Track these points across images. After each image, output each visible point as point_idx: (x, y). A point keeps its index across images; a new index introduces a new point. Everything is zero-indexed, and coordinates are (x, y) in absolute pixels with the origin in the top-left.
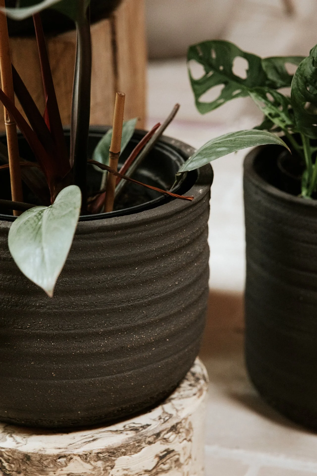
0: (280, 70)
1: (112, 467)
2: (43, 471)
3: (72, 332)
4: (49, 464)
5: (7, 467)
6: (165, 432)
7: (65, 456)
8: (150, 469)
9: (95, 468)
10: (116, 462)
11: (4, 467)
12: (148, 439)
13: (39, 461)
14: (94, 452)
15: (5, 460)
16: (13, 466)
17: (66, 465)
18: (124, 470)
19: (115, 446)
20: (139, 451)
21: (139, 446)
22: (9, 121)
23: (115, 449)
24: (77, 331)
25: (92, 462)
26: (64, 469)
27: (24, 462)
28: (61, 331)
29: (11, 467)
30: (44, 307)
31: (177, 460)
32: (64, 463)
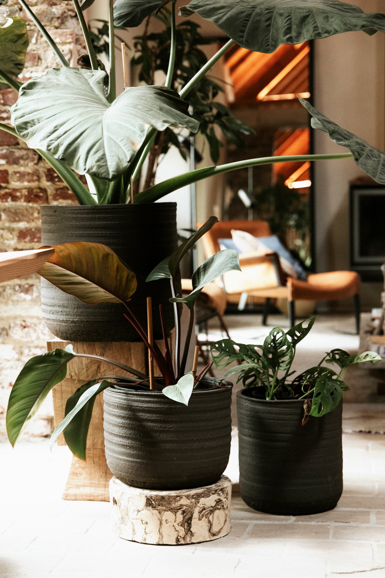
0: (253, 350)
1: (198, 502)
2: (170, 503)
3: (184, 439)
4: (172, 500)
5: (154, 504)
6: (218, 490)
7: (179, 496)
8: (213, 506)
9: (191, 502)
10: (200, 500)
11: (153, 504)
12: (213, 492)
13: (168, 499)
14: (191, 495)
15: (153, 500)
16: (156, 502)
17: (180, 501)
18: (203, 504)
19: (200, 493)
20: (209, 497)
21: (209, 494)
22: (151, 359)
23: (200, 494)
24: (186, 439)
25: (190, 500)
26: (179, 502)
27: (161, 500)
28: (179, 439)
29: (155, 503)
30: (172, 428)
31: (223, 506)
32: (178, 500)
